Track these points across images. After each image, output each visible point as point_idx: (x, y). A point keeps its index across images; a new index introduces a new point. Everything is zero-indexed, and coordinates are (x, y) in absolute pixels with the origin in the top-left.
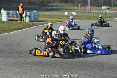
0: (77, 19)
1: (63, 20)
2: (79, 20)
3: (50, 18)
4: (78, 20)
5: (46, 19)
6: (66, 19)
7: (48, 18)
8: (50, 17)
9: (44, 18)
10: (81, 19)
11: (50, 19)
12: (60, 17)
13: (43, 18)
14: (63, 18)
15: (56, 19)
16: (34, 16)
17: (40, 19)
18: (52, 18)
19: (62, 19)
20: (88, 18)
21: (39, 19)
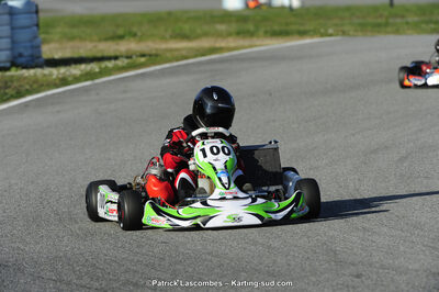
0: (302, 34)
1: (206, 43)
2: (316, 40)
3: (121, 37)
4: (307, 41)
5: (89, 45)
6: (229, 34)
7: (106, 39)
8: (120, 32)
9: (82, 39)
10: (330, 31)
11: (123, 47)
12: (187, 28)
13: (72, 38)
14: (206, 35)
15: (163, 39)
16: (13, 29)
17: (52, 45)
18: (135, 35)
19: (197, 37)
20: (379, 25)
21: (48, 51)
